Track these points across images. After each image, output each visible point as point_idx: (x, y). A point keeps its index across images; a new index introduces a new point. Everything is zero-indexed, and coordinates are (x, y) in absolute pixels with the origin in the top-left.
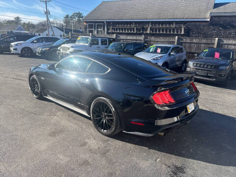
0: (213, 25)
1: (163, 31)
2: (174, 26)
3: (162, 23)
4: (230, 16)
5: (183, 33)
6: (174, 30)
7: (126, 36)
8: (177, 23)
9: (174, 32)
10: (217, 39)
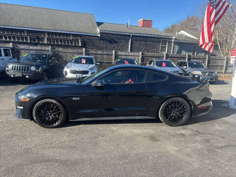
0: (102, 40)
1: (61, 42)
2: (71, 38)
3: (60, 34)
4: (112, 34)
5: (80, 45)
6: (71, 41)
7: (28, 46)
8: (74, 35)
9: (72, 43)
10: (114, 51)
